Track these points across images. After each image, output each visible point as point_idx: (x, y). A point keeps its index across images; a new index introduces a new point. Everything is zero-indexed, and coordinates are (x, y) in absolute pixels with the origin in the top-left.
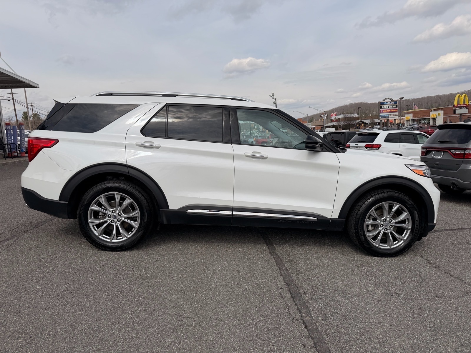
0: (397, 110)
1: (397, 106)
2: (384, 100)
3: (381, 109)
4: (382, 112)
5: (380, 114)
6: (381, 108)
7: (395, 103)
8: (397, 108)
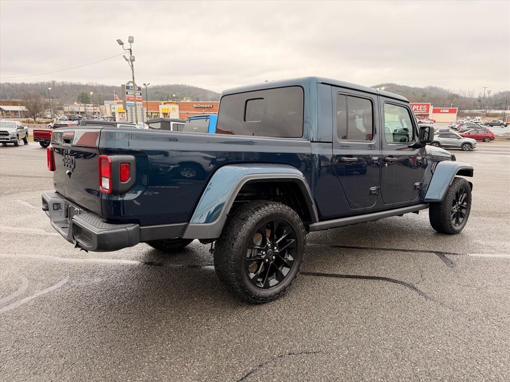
0: (141, 100)
1: (141, 95)
2: (128, 84)
3: (127, 96)
4: (128, 100)
5: (127, 102)
6: (127, 94)
7: (139, 89)
8: (141, 97)
